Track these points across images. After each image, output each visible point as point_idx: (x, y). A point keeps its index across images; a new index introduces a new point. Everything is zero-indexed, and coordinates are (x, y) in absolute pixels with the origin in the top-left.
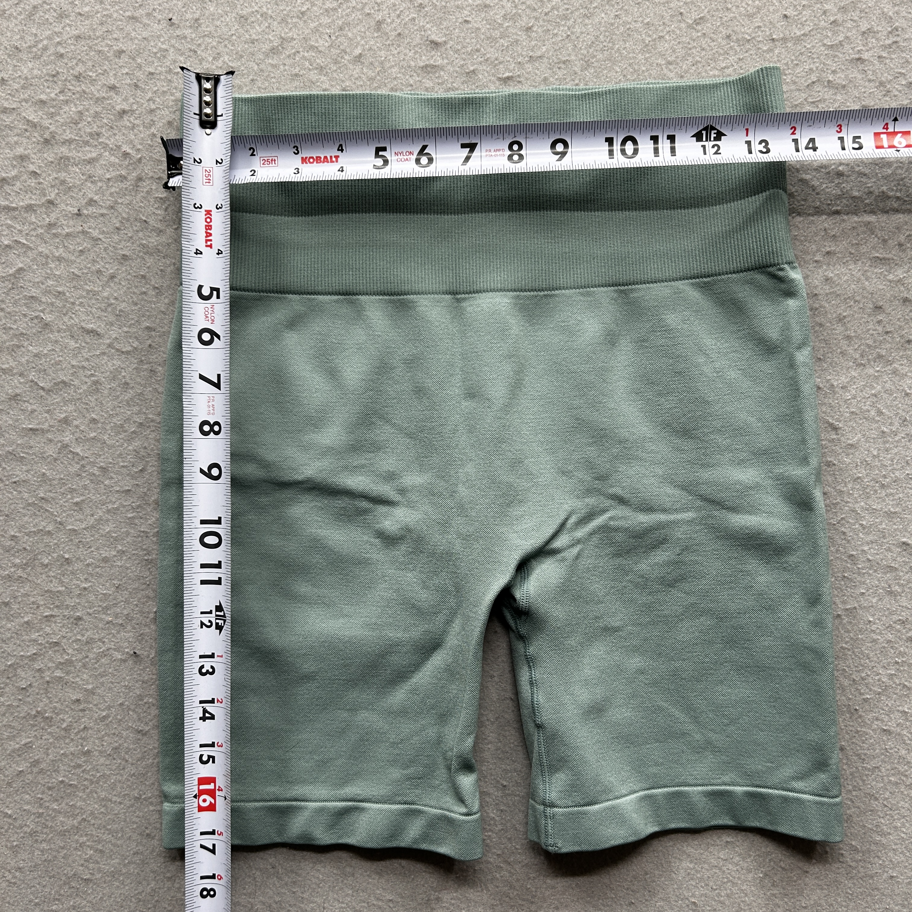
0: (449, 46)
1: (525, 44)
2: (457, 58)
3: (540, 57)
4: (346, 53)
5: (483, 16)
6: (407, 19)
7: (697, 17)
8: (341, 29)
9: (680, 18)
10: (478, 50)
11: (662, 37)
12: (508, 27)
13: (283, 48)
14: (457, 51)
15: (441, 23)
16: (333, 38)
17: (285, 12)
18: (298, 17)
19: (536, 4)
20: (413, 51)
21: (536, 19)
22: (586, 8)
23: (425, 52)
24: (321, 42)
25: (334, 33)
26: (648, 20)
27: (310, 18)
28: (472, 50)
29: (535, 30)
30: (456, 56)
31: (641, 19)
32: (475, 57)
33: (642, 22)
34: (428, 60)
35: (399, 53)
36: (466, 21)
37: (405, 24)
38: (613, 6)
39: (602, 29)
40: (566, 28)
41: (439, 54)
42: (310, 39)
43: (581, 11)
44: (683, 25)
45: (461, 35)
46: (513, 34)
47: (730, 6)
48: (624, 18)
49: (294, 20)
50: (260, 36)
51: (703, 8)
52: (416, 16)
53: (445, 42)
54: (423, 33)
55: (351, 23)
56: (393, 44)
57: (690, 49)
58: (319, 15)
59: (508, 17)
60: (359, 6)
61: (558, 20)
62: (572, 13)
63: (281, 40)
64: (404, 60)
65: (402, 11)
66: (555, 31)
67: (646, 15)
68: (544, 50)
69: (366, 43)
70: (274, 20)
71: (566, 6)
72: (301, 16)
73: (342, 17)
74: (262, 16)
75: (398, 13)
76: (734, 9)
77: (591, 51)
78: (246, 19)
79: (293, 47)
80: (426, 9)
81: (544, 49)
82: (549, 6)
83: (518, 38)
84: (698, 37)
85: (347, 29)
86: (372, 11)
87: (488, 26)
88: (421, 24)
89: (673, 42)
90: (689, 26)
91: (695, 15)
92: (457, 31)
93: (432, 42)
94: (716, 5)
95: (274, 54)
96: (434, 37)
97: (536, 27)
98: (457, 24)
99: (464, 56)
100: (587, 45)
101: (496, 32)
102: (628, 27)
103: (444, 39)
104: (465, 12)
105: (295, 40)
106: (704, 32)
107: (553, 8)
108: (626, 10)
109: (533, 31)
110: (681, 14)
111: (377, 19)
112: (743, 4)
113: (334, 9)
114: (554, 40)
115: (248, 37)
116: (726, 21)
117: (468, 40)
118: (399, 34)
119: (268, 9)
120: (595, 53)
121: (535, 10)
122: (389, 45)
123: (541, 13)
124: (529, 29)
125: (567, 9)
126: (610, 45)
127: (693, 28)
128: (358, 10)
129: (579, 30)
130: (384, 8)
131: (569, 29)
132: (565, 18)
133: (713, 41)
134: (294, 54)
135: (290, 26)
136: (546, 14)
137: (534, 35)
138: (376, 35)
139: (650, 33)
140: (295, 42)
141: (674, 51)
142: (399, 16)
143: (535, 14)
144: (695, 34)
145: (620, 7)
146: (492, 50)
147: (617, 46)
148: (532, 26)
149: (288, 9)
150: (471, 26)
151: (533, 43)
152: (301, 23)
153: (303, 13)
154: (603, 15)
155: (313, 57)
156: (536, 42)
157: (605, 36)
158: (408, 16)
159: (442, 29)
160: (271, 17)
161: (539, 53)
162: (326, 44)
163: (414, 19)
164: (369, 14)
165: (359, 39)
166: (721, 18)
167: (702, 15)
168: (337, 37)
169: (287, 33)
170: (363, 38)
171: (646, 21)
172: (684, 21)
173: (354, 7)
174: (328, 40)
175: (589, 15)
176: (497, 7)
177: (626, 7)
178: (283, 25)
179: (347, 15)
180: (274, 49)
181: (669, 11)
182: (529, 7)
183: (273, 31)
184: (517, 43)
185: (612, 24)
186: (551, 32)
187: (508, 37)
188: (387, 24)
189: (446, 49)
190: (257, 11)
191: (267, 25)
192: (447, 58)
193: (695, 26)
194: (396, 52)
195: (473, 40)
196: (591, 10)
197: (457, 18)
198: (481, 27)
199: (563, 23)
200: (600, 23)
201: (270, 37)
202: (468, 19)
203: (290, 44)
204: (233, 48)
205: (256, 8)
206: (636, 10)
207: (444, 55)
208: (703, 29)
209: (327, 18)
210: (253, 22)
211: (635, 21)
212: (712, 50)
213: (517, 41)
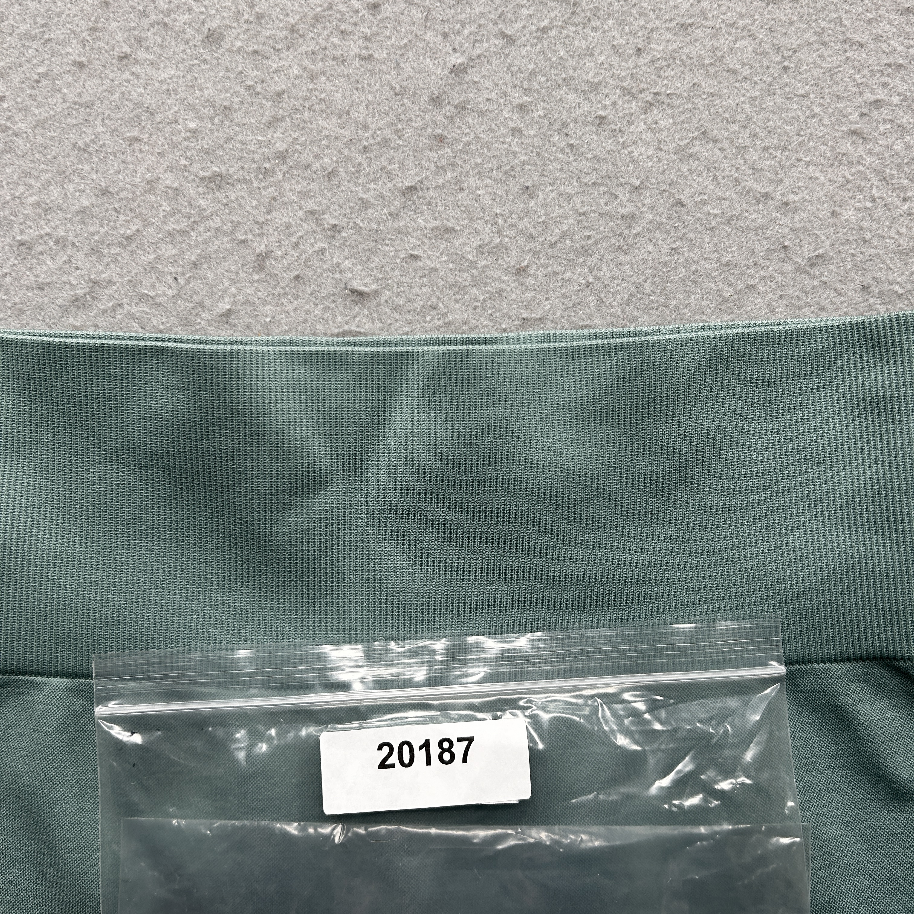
0: (383, 299)
1: (513, 296)
2: (396, 320)
3: (540, 319)
4: (203, 307)
5: (442, 247)
6: (310, 252)
7: (812, 255)
8: (195, 265)
9: (783, 255)
10: (434, 308)
11: (753, 286)
12: (486, 266)
13: (94, 298)
14: (397, 309)
15: (368, 259)
16: (181, 281)
17: (97, 238)
18: (120, 244)
19: (534, 227)
20: (321, 307)
21: (535, 253)
22: (620, 235)
23: (341, 309)
24: (160, 289)
25: (183, 274)
26: (729, 257)
27: (141, 246)
28: (423, 306)
29: (532, 272)
30: (396, 316)
31: (716, 255)
32: (428, 318)
33: (718, 260)
34: (347, 323)
35: (296, 309)
36: (412, 256)
37: (308, 260)
38: (668, 232)
39: (648, 272)
40: (586, 270)
41: (366, 312)
42: (141, 283)
43: (613, 240)
44: (788, 267)
45: (403, 279)
46: (495, 280)
47: (868, 236)
48: (686, 254)
49: (114, 250)
50: (54, 278)
51: (823, 237)
52: (326, 245)
53: (376, 291)
54: (338, 276)
55: (214, 256)
56: (286, 294)
57: (800, 308)
58: (157, 242)
59: (486, 249)
60: (228, 227)
61: (572, 256)
62: (596, 243)
63: (90, 285)
64: (305, 321)
65: (301, 237)
66: (567, 275)
67: (725, 250)
68: (548, 307)
69: (239, 290)
70: (78, 251)
71: (588, 233)
72: (125, 243)
73: (197, 246)
74: (57, 242)
75: (294, 240)
76: (875, 242)
77: (628, 309)
78: (30, 248)
79: (111, 297)
80: (344, 234)
81: (547, 305)
82: (557, 231)
83: (503, 286)
84: (814, 287)
85: (205, 266)
86: (250, 237)
87: (451, 266)
88: (335, 260)
89: (771, 295)
90: (798, 269)
91: (808, 251)
92: (397, 273)
93: (354, 291)
94: (844, 234)
95: (78, 307)
96: (356, 285)
97: (534, 267)
98: (398, 261)
99: (409, 317)
100: (622, 298)
101: (465, 275)
102: (693, 268)
103: (374, 287)
104: (413, 240)
105: (114, 283)
106: (824, 279)
107: (563, 236)
108: (691, 241)
109: (528, 275)
110: (785, 247)
111: (258, 251)
112: (893, 233)
113: (183, 233)
114: (564, 290)
115: (32, 278)
116: (861, 262)
117: (416, 290)
118: (297, 277)
119: (67, 231)
120: (635, 313)
121: (532, 237)
122: (279, 295)
123: (542, 244)
124: (521, 271)
125: (589, 238)
126: (662, 300)
127: (806, 272)
128: (226, 234)
129: (608, 275)
130: (271, 231)
131: (591, 271)
132: (585, 252)
133: (840, 294)
134: (114, 309)
135: (106, 260)
136: (552, 245)
137: (530, 281)
138: (256, 277)
139: (731, 278)
140: (114, 288)
141: (771, 311)
142: (296, 245)
143: (532, 245)
144: (808, 283)
145: (680, 234)
146: (457, 306)
147: (674, 302)
148: (527, 266)
149: (102, 230)
150: (421, 264)
151: (529, 295)
152: (126, 255)
153: (129, 238)
154: (650, 248)
155: (147, 313)
156: (533, 294)
157: (653, 284)
158: (312, 245)
159: (372, 269)
160: (73, 244)
161: (538, 314)
162: (170, 292)
163: (322, 251)
164: (243, 241)
165: (227, 284)
166: (853, 255)
167: (821, 251)
168: (188, 281)
169: (102, 272)
170: (233, 282)
171: (725, 260)
172: (790, 259)
173: (217, 229)
174: (173, 285)
175: (626, 247)
176: (466, 232)
177: (691, 235)
178: (94, 258)
179: (205, 243)
180: (77, 300)
181: (765, 242)
182: (521, 233)
183: (77, 268)
184: (500, 295)
185: (665, 264)
186: (560, 277)
187: (486, 284)
188: (276, 259)
189: (379, 305)
190: (47, 234)
191: (65, 258)
192: (380, 320)
193: (808, 269)
194: (290, 307)
195: (424, 290)
196: (630, 241)
197: (397, 251)
198: (438, 266)
199: (581, 260)
200: (645, 261)
201: (71, 279)
202: (415, 253)
203: (107, 292)
204: (6, 297)
205: (47, 230)
206: (707, 240)
207: (375, 315)
208: (822, 274)
209: (171, 246)
210: (41, 253)
211: (706, 259)
212: (838, 309)
213: (500, 292)
